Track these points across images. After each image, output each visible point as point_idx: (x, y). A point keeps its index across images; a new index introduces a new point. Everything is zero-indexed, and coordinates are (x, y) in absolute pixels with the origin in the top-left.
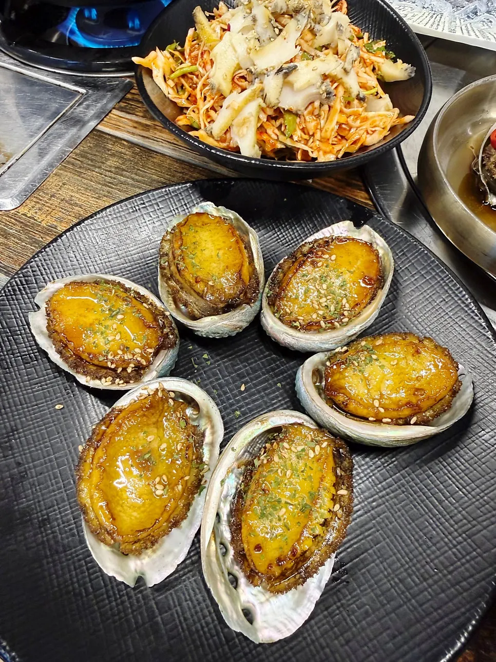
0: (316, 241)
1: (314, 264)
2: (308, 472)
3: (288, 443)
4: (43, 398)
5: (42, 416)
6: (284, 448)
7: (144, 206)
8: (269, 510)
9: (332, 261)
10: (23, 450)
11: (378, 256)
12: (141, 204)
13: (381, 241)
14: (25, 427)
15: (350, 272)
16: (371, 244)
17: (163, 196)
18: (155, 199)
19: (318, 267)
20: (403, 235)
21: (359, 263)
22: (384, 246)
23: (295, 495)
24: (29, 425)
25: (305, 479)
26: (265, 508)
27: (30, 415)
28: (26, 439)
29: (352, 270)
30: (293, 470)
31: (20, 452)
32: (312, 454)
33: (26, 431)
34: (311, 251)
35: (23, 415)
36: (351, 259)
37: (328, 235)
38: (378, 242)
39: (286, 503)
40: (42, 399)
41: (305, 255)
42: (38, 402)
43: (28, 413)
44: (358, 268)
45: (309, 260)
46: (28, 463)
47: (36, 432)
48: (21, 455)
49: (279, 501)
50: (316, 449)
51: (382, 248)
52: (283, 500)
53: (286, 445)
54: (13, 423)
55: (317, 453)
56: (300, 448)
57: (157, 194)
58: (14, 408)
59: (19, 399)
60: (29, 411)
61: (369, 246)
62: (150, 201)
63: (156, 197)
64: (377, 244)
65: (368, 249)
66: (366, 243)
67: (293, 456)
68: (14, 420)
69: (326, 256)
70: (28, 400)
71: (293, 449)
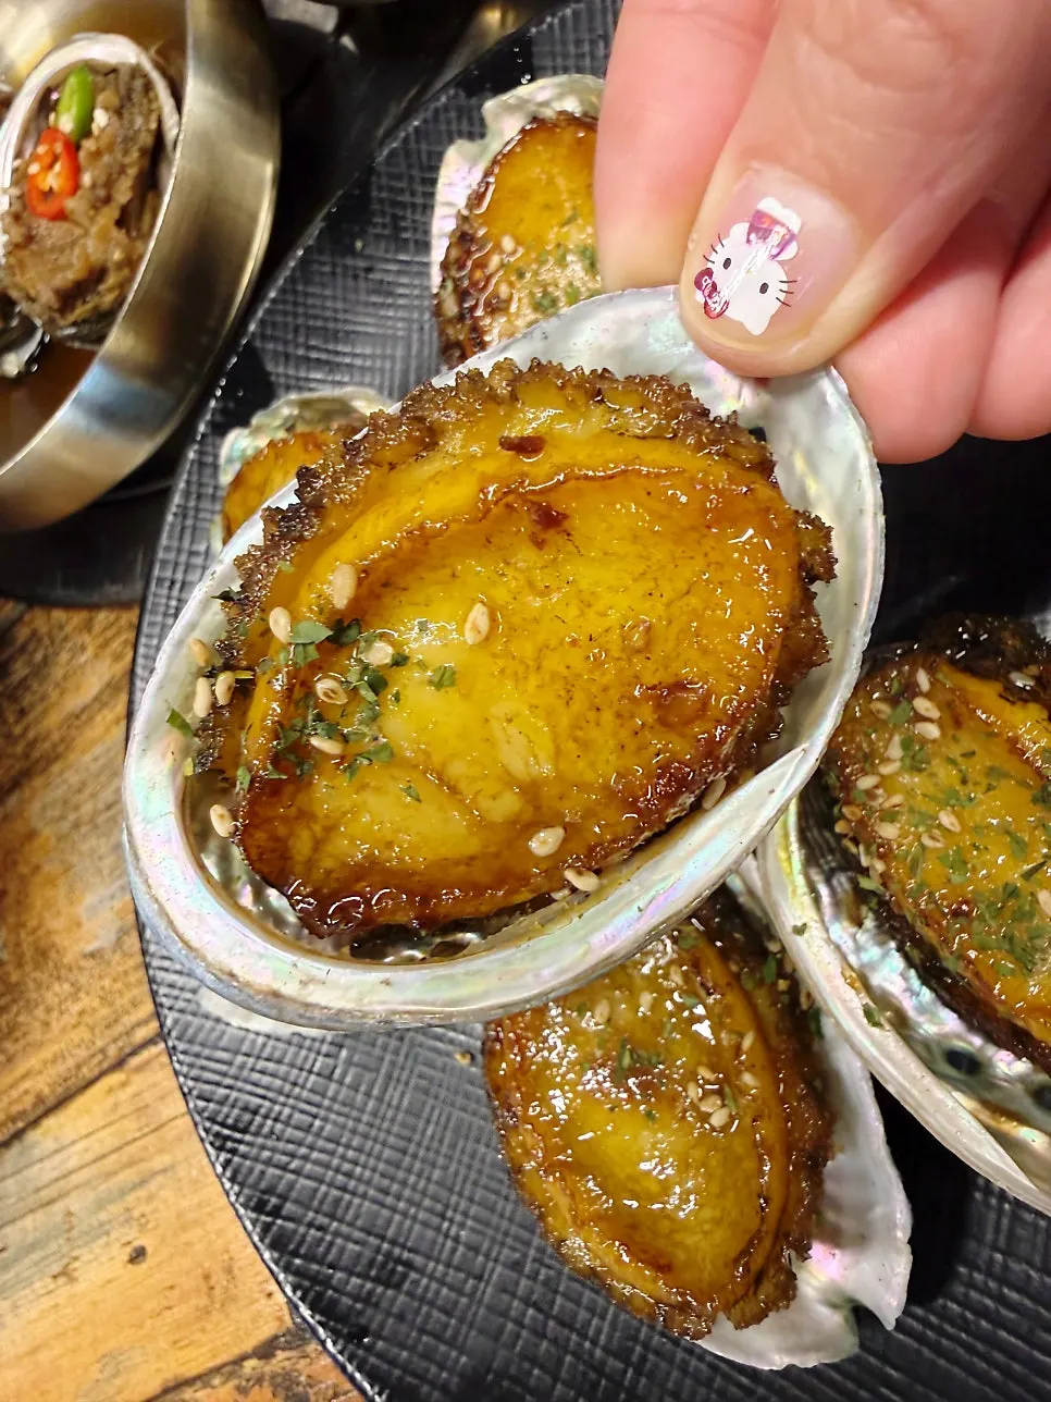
0: (445, 266)
1: (496, 307)
2: (975, 768)
3: (864, 772)
4: (424, 1097)
5: (457, 1132)
6: (870, 794)
7: (178, 586)
8: (1020, 933)
9: (514, 252)
10: (497, 1229)
11: (576, 118)
12: (170, 588)
13: (543, 88)
14: (454, 1184)
15: (569, 221)
16: (535, 119)
17: (183, 528)
18: (179, 551)
19: (509, 301)
20: (563, 20)
21: (561, 182)
22: (560, 85)
23: (1018, 841)
24: (456, 1174)
25: (990, 788)
26: (1009, 938)
27: (437, 1152)
28: (479, 1204)
29: (568, 213)
30: (944, 804)
31: (493, 1240)
32: (932, 731)
33: (462, 1189)
34: (462, 295)
35: (427, 1169)
36: (539, 198)
37: (451, 225)
38: (542, 97)
39: (1028, 875)
40: (424, 1103)
41: (461, 318)
42: (425, 1115)
43: (431, 1155)
44: (573, 193)
45: (479, 313)
46: (528, 1244)
47: (480, 1172)
48: (503, 1244)
49: (1012, 892)
50: (922, 711)
51: (561, 96)
52: (1015, 877)
53: (865, 783)
54: (427, 1202)
55: (935, 714)
56: (895, 751)
57: (170, 537)
58: (401, 1175)
59: (392, 1147)
60: (428, 1149)
61: (539, 127)
62: (176, 564)
63: (175, 544)
64: (546, 104)
65: (542, 136)
66: (523, 131)
67: (906, 779)
68: (424, 1193)
69: (495, 261)
70: (406, 1133)
71: (886, 770)
